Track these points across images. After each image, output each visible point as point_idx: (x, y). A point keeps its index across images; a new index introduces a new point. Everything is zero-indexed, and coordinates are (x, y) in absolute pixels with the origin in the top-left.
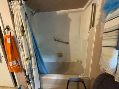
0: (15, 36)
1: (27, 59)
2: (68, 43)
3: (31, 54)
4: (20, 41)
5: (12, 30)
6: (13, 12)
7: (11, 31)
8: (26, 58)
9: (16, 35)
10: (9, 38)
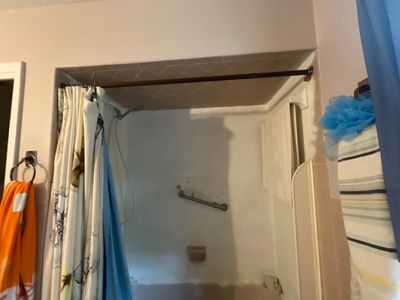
0: (47, 186)
1: (67, 280)
2: (224, 207)
3: (86, 256)
4: (59, 205)
5: (42, 166)
6: (64, 113)
7: (38, 167)
8: (64, 273)
9: (52, 182)
10: (24, 194)
